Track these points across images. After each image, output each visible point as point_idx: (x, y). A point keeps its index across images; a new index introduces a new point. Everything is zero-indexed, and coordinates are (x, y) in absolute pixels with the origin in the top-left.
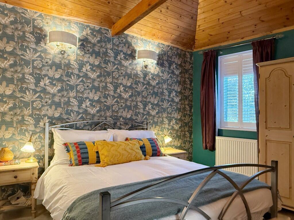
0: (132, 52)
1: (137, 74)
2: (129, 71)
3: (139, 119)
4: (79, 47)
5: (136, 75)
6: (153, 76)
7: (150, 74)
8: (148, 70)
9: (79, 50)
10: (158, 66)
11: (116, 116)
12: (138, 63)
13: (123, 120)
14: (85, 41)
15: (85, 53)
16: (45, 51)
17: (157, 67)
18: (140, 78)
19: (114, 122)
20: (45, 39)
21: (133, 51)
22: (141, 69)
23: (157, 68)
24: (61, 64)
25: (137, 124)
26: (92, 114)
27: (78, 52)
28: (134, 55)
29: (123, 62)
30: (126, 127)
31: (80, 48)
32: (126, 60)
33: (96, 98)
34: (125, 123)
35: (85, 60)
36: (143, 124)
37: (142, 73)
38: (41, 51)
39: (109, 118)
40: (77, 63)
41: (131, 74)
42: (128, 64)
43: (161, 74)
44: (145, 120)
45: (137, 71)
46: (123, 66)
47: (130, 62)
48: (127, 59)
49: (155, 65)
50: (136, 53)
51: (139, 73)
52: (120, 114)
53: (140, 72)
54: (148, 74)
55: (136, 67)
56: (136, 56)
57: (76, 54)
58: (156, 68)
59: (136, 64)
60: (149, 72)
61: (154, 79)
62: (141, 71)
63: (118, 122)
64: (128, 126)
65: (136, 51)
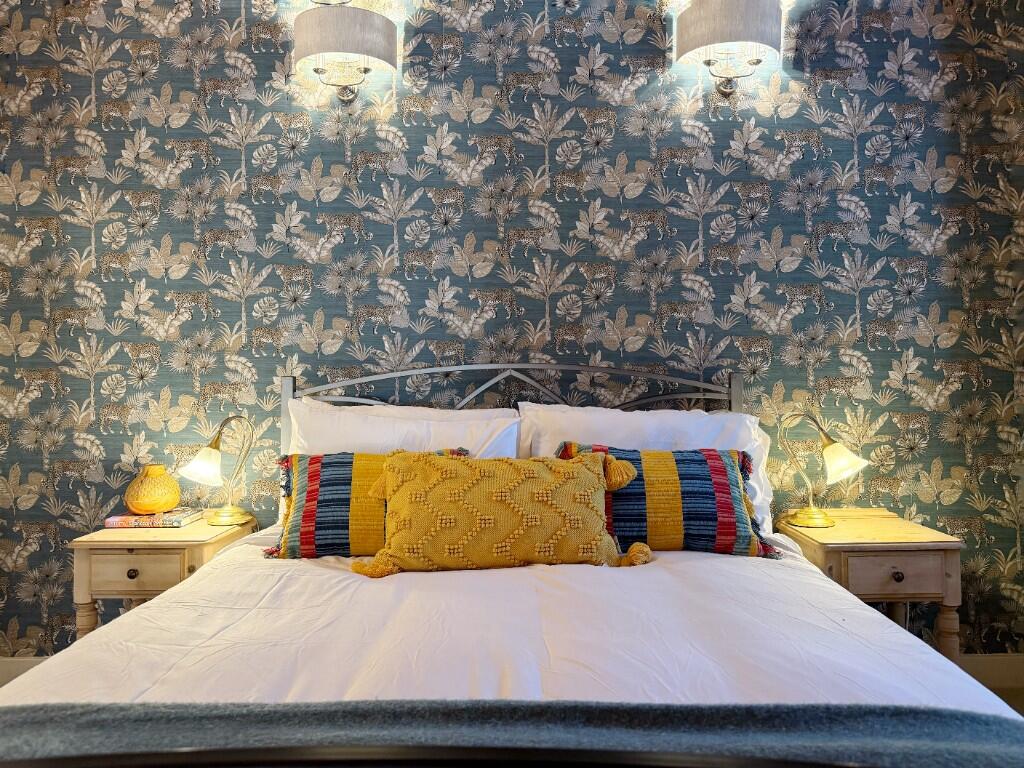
0: (650, 31)
1: (677, 132)
2: (633, 128)
3: (691, 354)
4: (408, 60)
5: (674, 141)
6: (773, 134)
7: (753, 121)
8: (742, 105)
9: (407, 74)
10: (798, 74)
11: (572, 345)
12: (680, 82)
13: (604, 364)
14: (430, 32)
15: (433, 81)
16: (287, 104)
17: (796, 79)
18: (693, 152)
19: (562, 371)
20: (286, 60)
21: (657, 25)
22: (701, 105)
23: (794, 85)
24: (340, 144)
25: (678, 382)
26: (465, 341)
27: (404, 83)
28: (661, 46)
29: (605, 88)
30: (623, 397)
31: (412, 64)
32: (618, 76)
33: (482, 270)
34: (614, 378)
35: (434, 109)
36: (714, 378)
37: (708, 123)
38: (274, 109)
39: (539, 355)
40: (403, 128)
41: (645, 140)
42: (628, 95)
43: (818, 116)
44: (726, 362)
45: (677, 120)
46: (606, 106)
47: (641, 81)
48: (625, 73)
49: (785, 74)
50: (671, 34)
51: (688, 130)
52: (588, 336)
53: (691, 122)
54: (740, 126)
55: (673, 101)
56: (670, 49)
57: (398, 94)
58: (784, 89)
59: (669, 89)
60: (747, 114)
61: (780, 147)
62: (697, 117)
63: (579, 372)
64: (632, 390)
65: (671, 21)
